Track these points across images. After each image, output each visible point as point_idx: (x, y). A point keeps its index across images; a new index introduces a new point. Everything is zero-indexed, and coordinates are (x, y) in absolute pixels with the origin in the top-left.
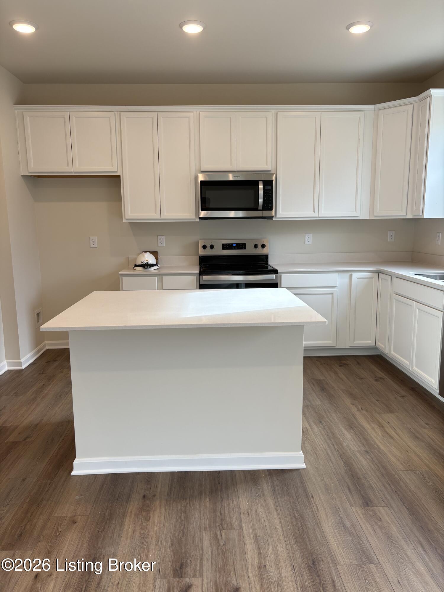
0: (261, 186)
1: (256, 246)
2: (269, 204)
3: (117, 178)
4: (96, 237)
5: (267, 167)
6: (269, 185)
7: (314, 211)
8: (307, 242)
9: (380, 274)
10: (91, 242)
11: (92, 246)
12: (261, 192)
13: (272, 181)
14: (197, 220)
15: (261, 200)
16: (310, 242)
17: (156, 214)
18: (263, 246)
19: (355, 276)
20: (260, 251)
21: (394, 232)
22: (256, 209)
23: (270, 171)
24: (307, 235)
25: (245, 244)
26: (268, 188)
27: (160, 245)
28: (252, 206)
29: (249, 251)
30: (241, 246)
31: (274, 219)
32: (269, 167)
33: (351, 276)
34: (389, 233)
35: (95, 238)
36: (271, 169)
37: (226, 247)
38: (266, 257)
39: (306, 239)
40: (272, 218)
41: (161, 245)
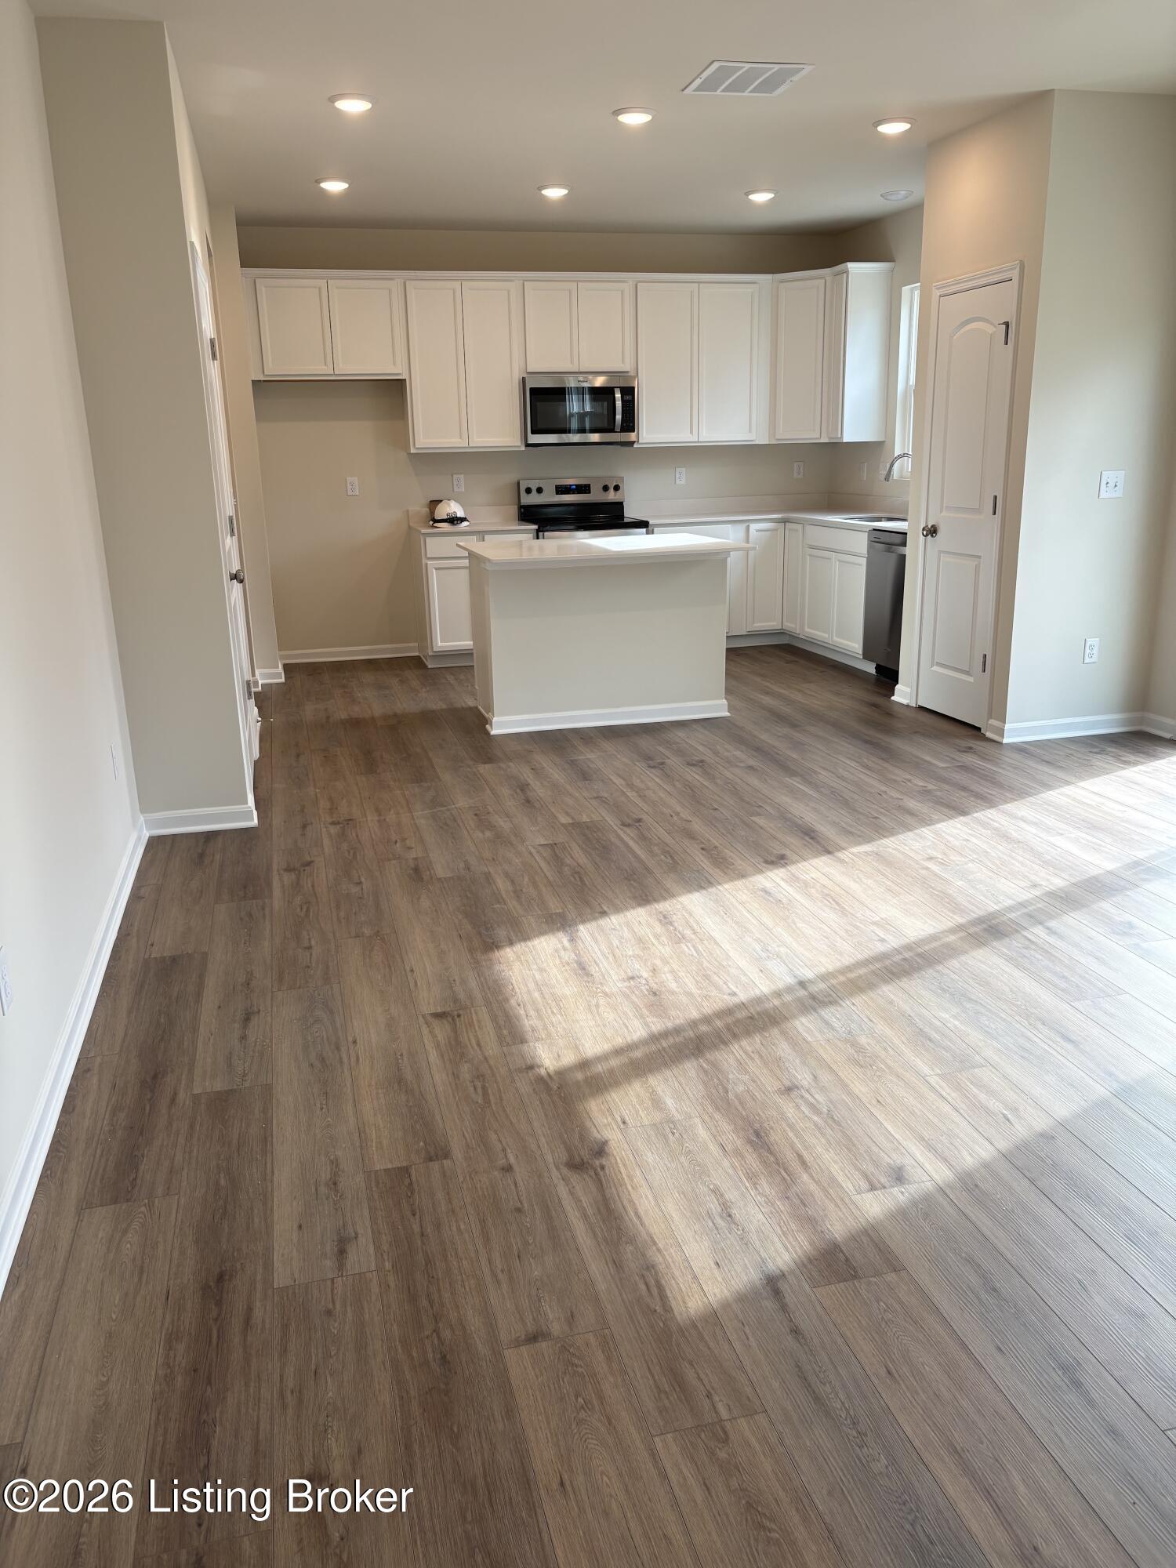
0: (618, 395)
1: (606, 488)
2: (629, 424)
3: (402, 382)
4: (356, 478)
5: (622, 365)
6: (629, 392)
7: (691, 432)
8: (678, 482)
9: (787, 524)
10: (349, 487)
11: (350, 493)
12: (619, 404)
13: (633, 388)
14: (523, 448)
15: (619, 417)
16: (683, 482)
17: (460, 440)
18: (617, 488)
19: (754, 527)
20: (612, 496)
21: (802, 464)
22: (612, 430)
23: (627, 372)
24: (678, 470)
25: (589, 485)
26: (628, 398)
27: (456, 489)
28: (605, 425)
29: (595, 496)
30: (584, 489)
31: (635, 446)
32: (627, 366)
33: (748, 528)
34: (796, 464)
35: (355, 480)
36: (629, 370)
37: (562, 490)
38: (619, 506)
39: (678, 476)
40: (632, 443)
41: (460, 490)
